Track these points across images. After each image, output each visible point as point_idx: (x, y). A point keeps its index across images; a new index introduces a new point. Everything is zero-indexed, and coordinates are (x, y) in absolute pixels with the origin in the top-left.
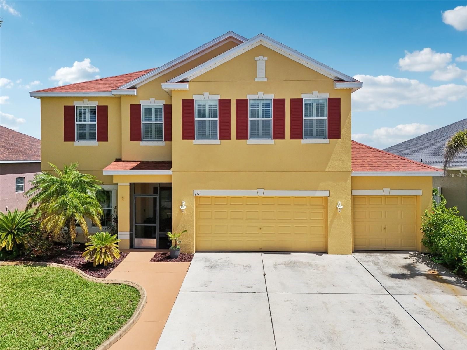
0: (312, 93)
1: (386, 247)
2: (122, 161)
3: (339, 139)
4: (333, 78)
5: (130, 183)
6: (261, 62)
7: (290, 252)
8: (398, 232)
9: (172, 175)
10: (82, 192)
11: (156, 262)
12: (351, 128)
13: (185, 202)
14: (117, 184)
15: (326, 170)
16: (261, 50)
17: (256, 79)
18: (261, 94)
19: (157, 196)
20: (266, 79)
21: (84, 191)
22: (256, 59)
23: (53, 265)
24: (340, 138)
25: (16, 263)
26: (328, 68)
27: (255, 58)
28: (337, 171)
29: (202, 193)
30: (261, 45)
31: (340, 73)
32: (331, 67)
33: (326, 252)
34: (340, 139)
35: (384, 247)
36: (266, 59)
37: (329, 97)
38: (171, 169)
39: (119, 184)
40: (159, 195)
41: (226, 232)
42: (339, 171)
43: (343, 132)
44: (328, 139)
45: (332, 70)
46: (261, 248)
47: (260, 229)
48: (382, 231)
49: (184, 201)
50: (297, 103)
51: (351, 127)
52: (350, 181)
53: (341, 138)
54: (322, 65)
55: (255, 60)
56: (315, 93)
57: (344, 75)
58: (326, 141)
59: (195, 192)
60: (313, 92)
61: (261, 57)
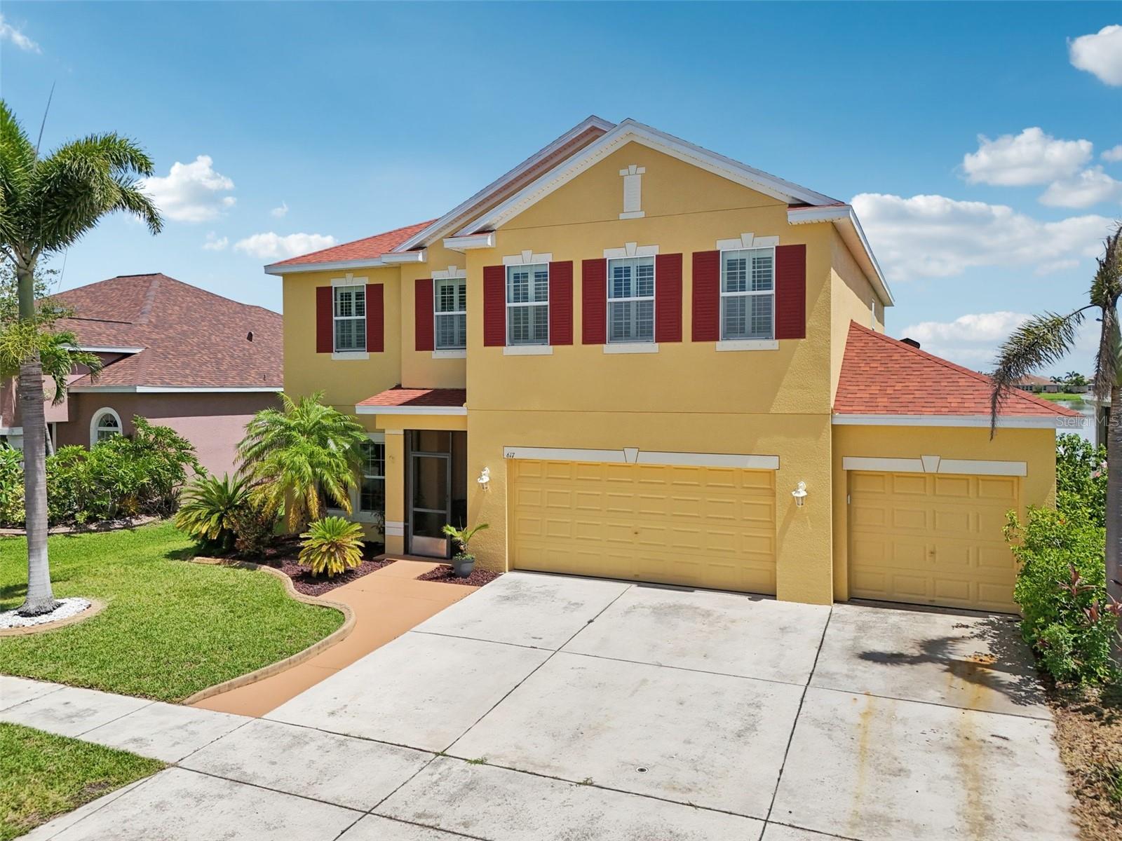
0: (741, 238)
1: (936, 599)
2: (403, 389)
3: (802, 340)
4: (788, 201)
5: (405, 431)
6: (633, 179)
7: (693, 589)
8: (968, 563)
9: (466, 416)
10: (319, 444)
11: (427, 580)
12: (830, 312)
13: (489, 469)
14: (383, 431)
15: (773, 411)
16: (633, 152)
17: (622, 216)
18: (631, 246)
19: (447, 457)
20: (642, 214)
21: (323, 443)
22: (623, 172)
23: (266, 569)
24: (805, 337)
25: (219, 560)
26: (773, 178)
27: (621, 171)
28: (796, 412)
29: (520, 453)
30: (632, 141)
31: (799, 188)
32: (779, 176)
33: (773, 596)
34: (804, 340)
35: (932, 599)
36: (642, 170)
37: (778, 245)
38: (464, 405)
39: (386, 432)
40: (450, 455)
41: (568, 536)
42: (800, 412)
43: (810, 322)
44: (776, 338)
45: (781, 181)
46: (637, 574)
47: (636, 533)
48: (925, 559)
49: (487, 468)
50: (707, 263)
51: (830, 309)
52: (828, 435)
53: (807, 335)
54: (758, 173)
55: (621, 175)
56: (747, 237)
57: (808, 191)
58: (773, 344)
59: (507, 450)
60: (742, 234)
61: (633, 168)
